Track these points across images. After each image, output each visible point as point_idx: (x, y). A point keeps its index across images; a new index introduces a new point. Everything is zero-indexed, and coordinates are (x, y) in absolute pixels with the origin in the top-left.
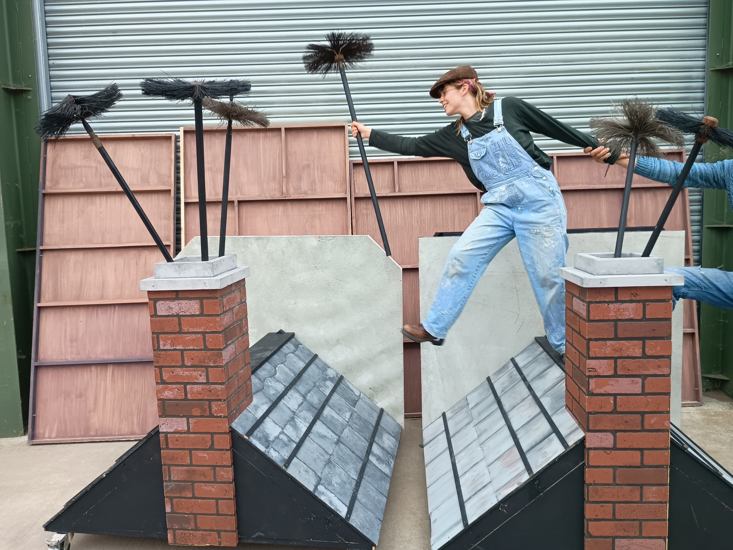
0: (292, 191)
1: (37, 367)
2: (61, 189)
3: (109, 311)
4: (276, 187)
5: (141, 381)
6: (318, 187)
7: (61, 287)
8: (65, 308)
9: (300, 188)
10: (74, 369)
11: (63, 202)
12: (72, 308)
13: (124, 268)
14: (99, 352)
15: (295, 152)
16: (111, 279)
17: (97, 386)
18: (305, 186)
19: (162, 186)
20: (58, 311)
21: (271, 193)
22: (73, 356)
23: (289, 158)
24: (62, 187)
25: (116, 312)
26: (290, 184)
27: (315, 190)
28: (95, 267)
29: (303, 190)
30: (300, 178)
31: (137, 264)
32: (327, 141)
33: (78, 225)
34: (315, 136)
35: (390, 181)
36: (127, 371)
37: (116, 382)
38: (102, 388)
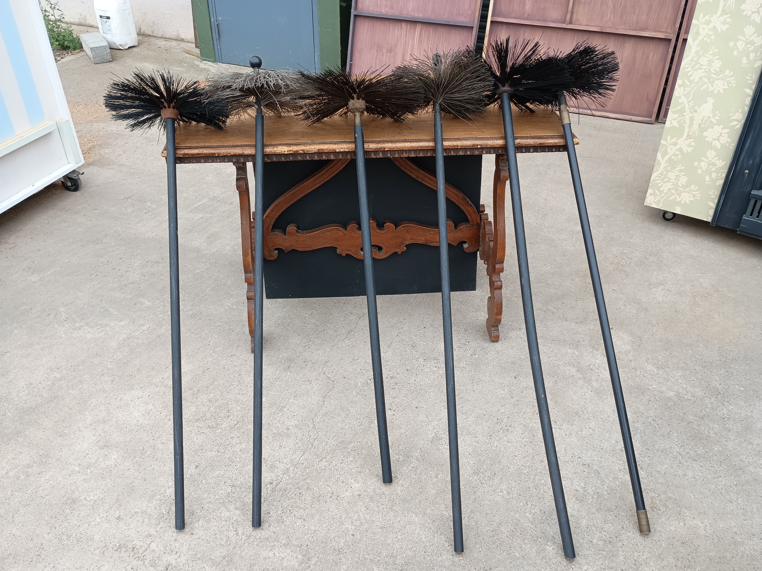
1: (356, 16)
5: (445, 45)
10: (387, 23)
14: (410, 9)
17: (405, 43)
22: (387, 10)
36: (434, 33)
37: (422, 43)
38: (410, 47)
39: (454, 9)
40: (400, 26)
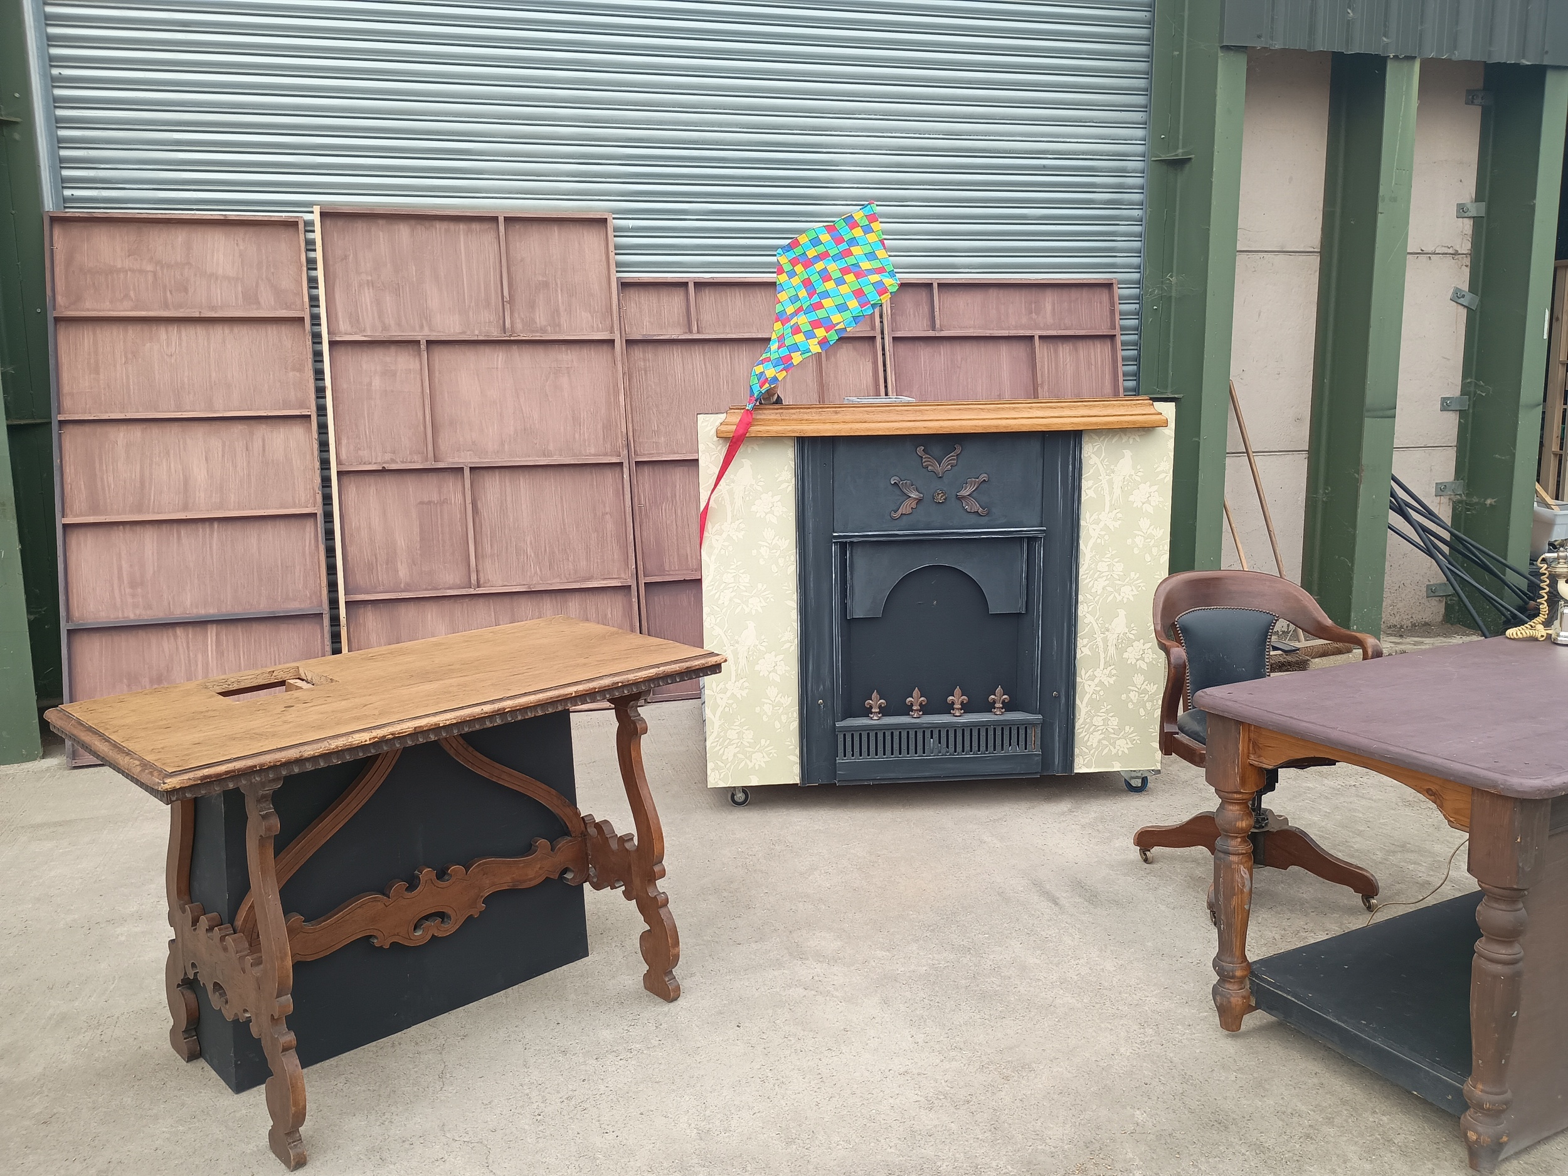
0: (519, 326)
1: (71, 632)
2: (88, 310)
3: (202, 531)
4: (492, 320)
5: (272, 652)
6: (564, 320)
7: (103, 489)
8: (116, 528)
9: (533, 321)
10: (142, 634)
11: (94, 334)
12: (128, 527)
13: (223, 456)
14: (188, 603)
15: (522, 260)
16: (200, 474)
17: (189, 661)
18: (541, 318)
19: (284, 311)
20: (101, 532)
21: (483, 328)
22: (138, 612)
23: (513, 269)
24: (90, 308)
25: (215, 533)
26: (516, 315)
27: (559, 325)
28: (168, 453)
29: (538, 326)
30: (532, 305)
31: (247, 450)
32: (576, 243)
33: (128, 377)
34: (556, 234)
35: (681, 314)
36: (245, 635)
37: (225, 655)
38: (200, 666)
39: (278, 592)
40: (171, 634)
